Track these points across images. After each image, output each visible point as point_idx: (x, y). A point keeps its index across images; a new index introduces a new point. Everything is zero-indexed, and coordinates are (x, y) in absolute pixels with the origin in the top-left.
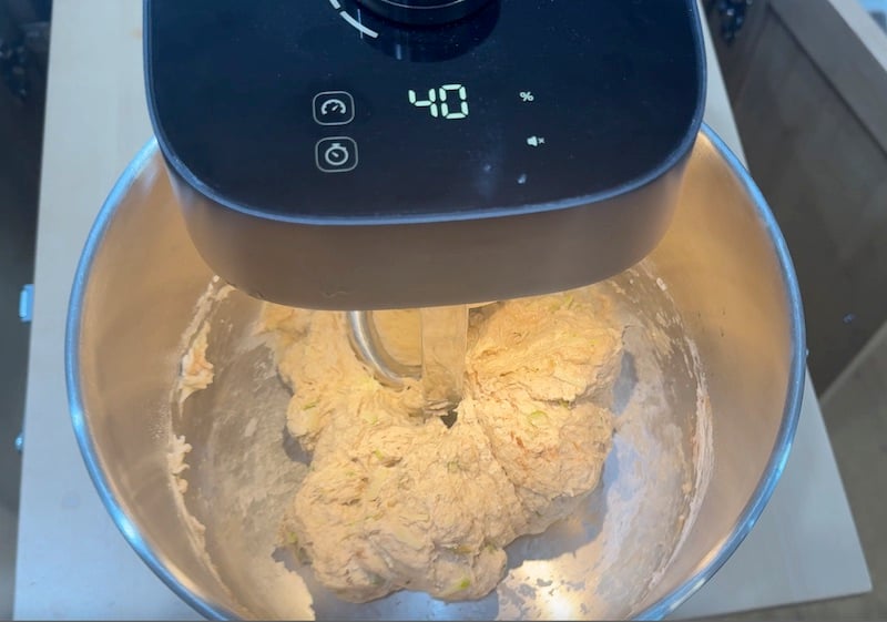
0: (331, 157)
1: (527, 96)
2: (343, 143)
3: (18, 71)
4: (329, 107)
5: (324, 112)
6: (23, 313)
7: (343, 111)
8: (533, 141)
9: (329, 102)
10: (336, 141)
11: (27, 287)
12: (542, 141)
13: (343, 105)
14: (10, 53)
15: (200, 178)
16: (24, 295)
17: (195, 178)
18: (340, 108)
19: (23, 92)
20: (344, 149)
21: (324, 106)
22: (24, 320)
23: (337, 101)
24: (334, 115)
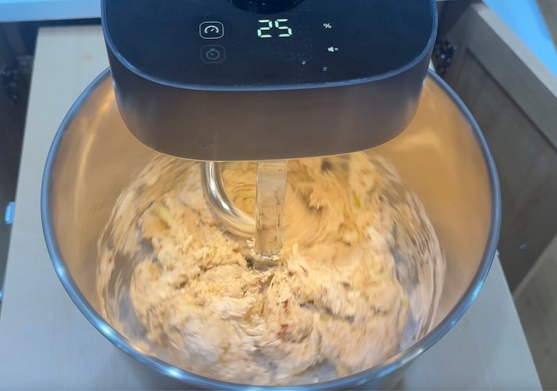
0: (209, 55)
1: (327, 26)
2: (216, 48)
3: (13, 84)
4: (209, 30)
5: (206, 32)
6: (8, 219)
7: (217, 32)
8: (331, 49)
9: (209, 27)
10: (212, 47)
11: (11, 203)
12: (336, 49)
13: (217, 29)
14: (9, 74)
15: (131, 64)
16: (9, 208)
17: (129, 64)
18: (215, 30)
19: (15, 97)
20: (217, 51)
21: (206, 29)
22: (8, 223)
23: (213, 27)
24: (211, 33)
